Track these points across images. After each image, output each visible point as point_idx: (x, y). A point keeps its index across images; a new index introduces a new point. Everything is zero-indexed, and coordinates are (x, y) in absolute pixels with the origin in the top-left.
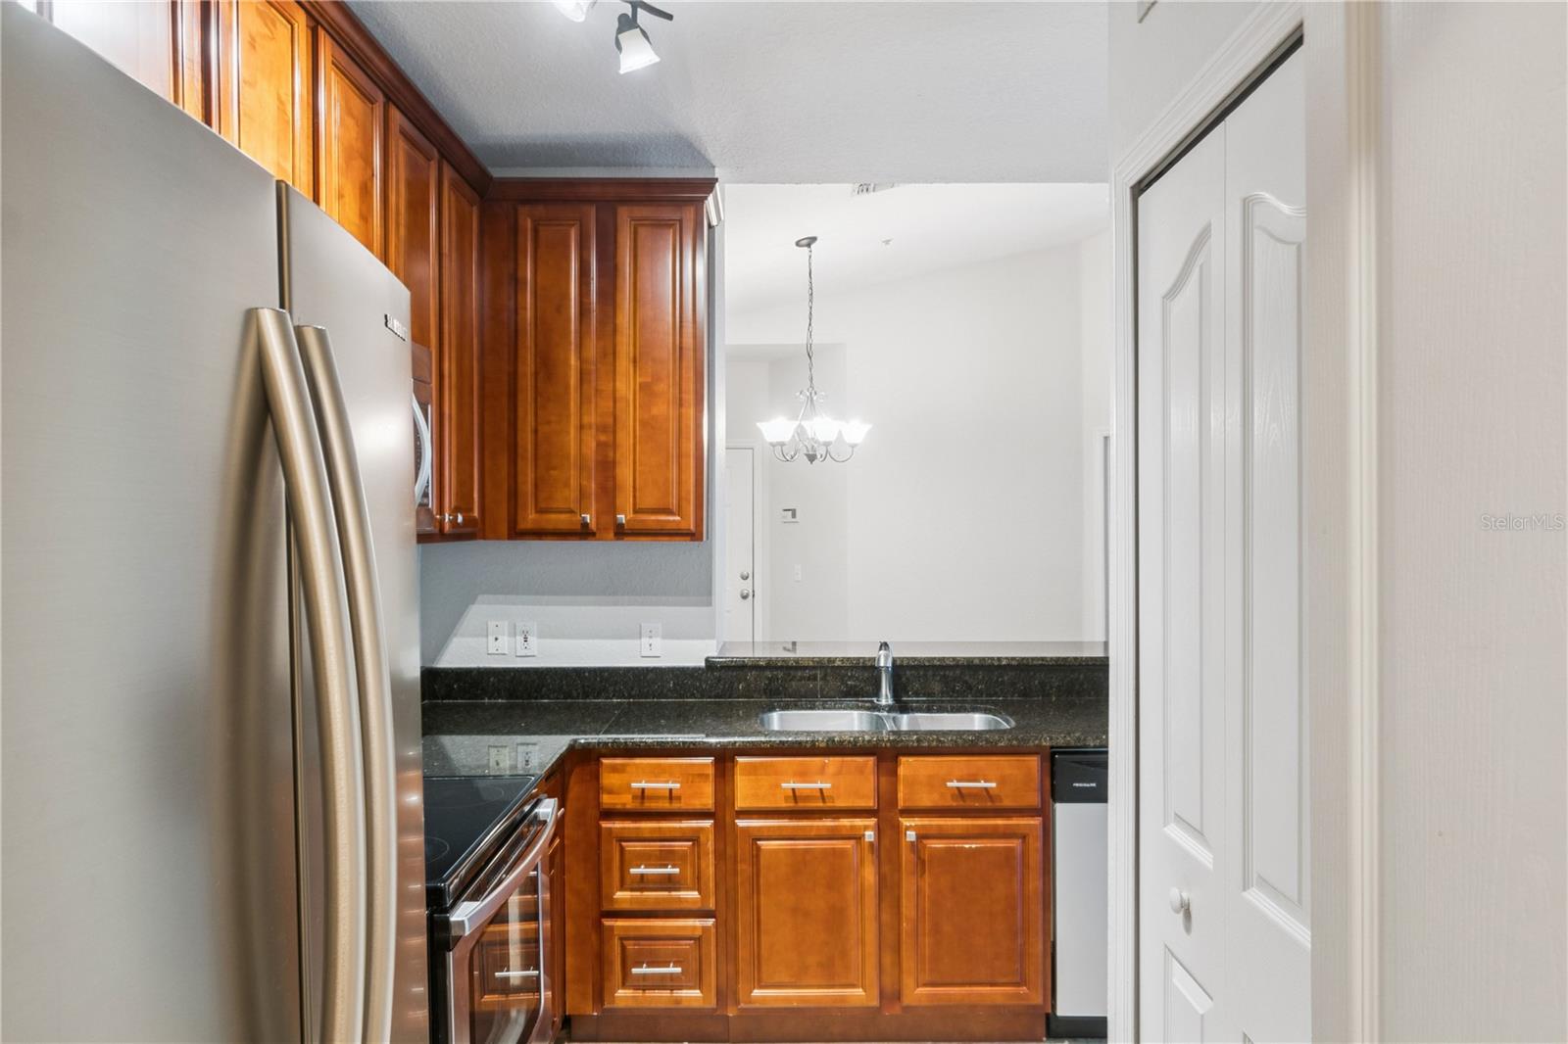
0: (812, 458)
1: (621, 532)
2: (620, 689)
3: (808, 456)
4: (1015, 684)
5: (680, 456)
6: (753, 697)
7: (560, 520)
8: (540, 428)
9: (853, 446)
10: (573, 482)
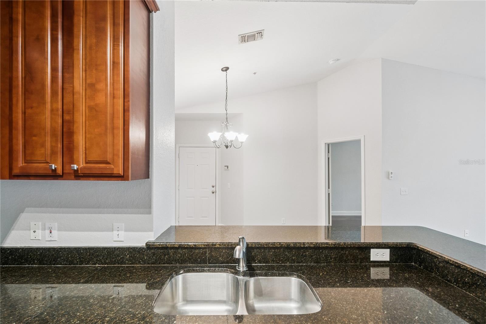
0: (227, 147)
1: (78, 175)
2: (100, 260)
3: (225, 146)
4: (312, 256)
5: (113, 128)
6: (172, 264)
7: (40, 167)
8: (27, 111)
9: (242, 143)
10: (48, 145)
